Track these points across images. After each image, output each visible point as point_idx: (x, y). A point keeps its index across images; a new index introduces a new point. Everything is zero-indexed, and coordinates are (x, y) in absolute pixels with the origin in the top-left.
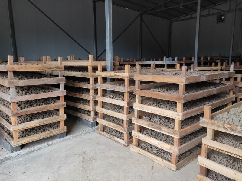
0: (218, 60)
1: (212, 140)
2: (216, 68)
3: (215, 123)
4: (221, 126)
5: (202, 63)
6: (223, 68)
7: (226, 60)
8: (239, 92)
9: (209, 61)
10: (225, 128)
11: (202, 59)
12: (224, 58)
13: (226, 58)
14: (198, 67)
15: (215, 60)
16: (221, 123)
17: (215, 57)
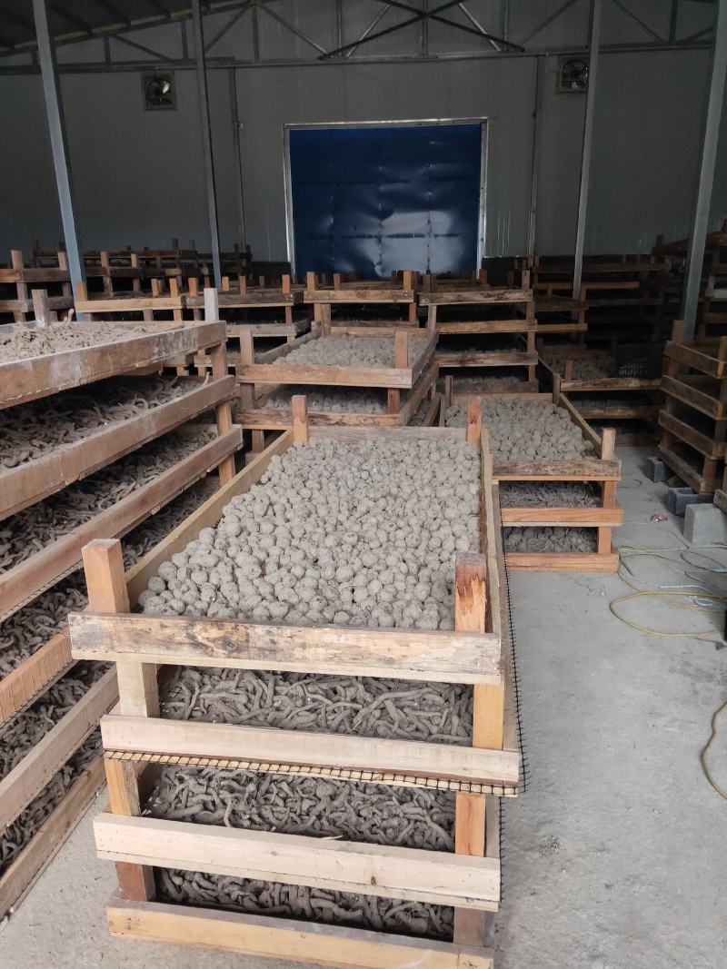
0: (174, 266)
1: (151, 715)
2: (165, 305)
3: (148, 632)
4: (178, 639)
5: (107, 281)
6: (188, 300)
7: (201, 265)
8: (256, 407)
9: (135, 270)
10: (197, 645)
11: (104, 262)
12: (191, 261)
13: (201, 261)
14: (90, 298)
15: (159, 265)
16: (175, 626)
17: (161, 253)
